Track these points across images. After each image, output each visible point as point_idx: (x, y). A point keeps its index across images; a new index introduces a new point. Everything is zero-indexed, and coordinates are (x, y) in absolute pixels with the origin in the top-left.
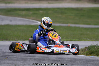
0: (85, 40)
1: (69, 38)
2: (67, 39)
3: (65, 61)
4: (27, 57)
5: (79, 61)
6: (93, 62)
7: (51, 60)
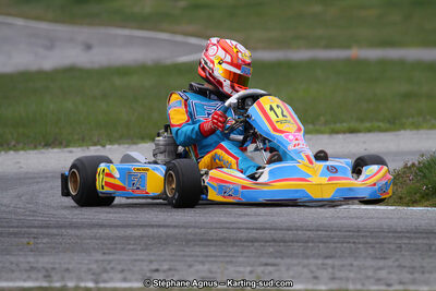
0: (416, 126)
3: (297, 242)
6: (425, 241)
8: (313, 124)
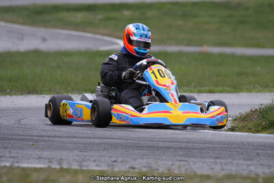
1: (205, 86)
2: (199, 88)
4: (92, 140)
5: (235, 148)
7: (158, 147)
8: (187, 86)
